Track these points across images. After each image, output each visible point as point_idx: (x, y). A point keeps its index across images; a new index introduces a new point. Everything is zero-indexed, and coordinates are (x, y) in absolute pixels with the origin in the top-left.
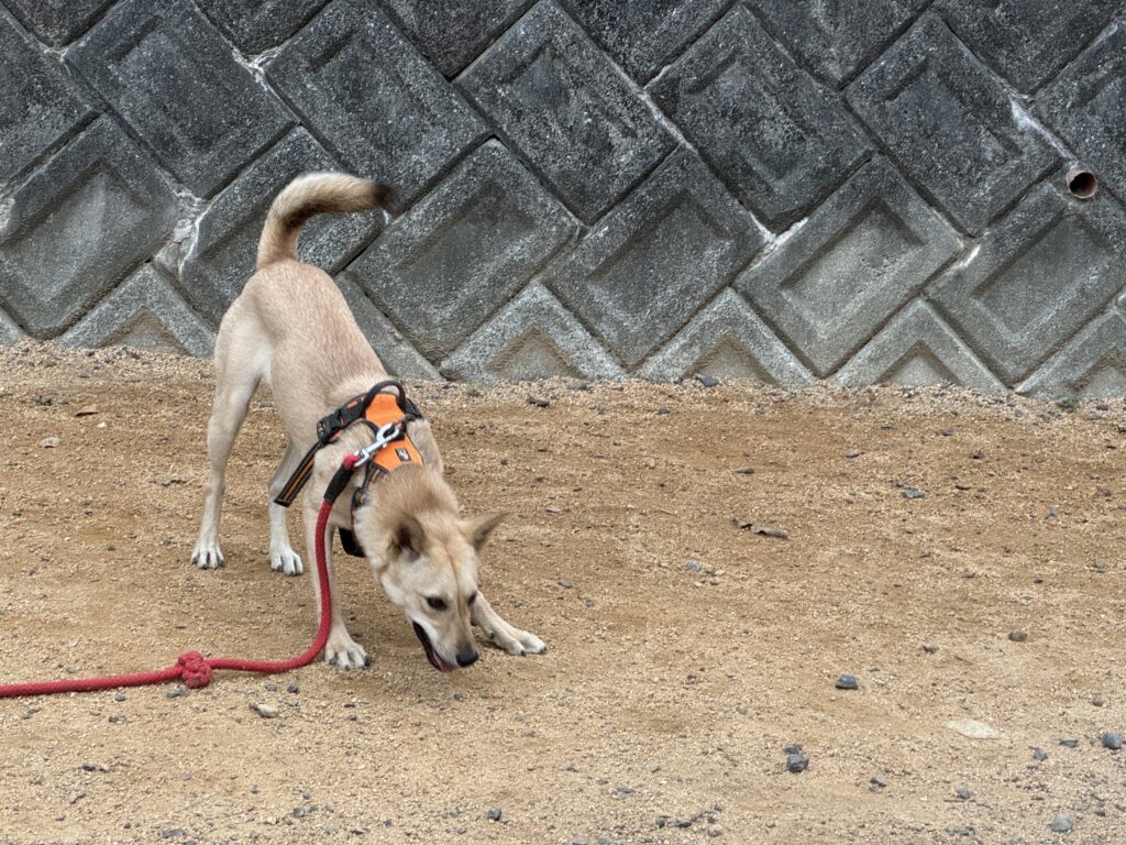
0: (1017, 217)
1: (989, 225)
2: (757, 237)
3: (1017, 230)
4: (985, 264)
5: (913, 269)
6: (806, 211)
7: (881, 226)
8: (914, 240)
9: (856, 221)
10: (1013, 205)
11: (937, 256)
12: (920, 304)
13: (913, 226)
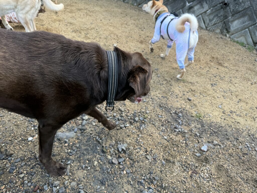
0: (216, 7)
1: (212, 7)
2: (186, 3)
3: (215, 9)
4: (209, 12)
5: (201, 11)
6: (192, 1)
7: (200, 5)
8: (203, 8)
9: (198, 4)
10: (216, 5)
11: (205, 10)
12: (200, 16)
13: (203, 6)
